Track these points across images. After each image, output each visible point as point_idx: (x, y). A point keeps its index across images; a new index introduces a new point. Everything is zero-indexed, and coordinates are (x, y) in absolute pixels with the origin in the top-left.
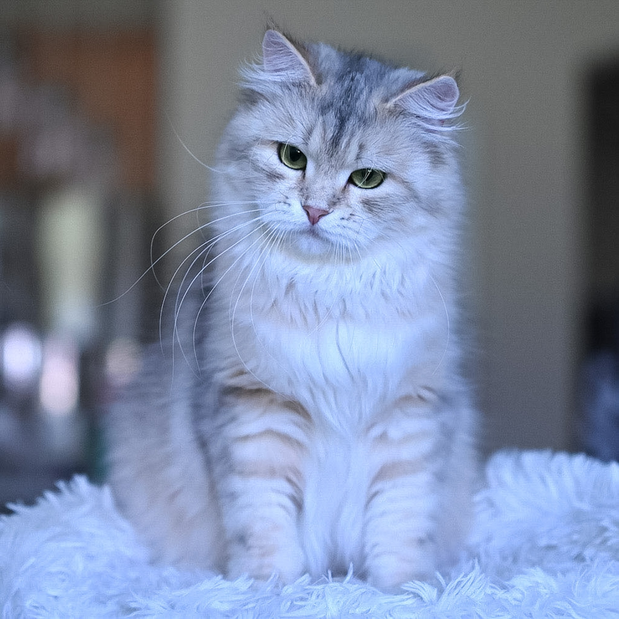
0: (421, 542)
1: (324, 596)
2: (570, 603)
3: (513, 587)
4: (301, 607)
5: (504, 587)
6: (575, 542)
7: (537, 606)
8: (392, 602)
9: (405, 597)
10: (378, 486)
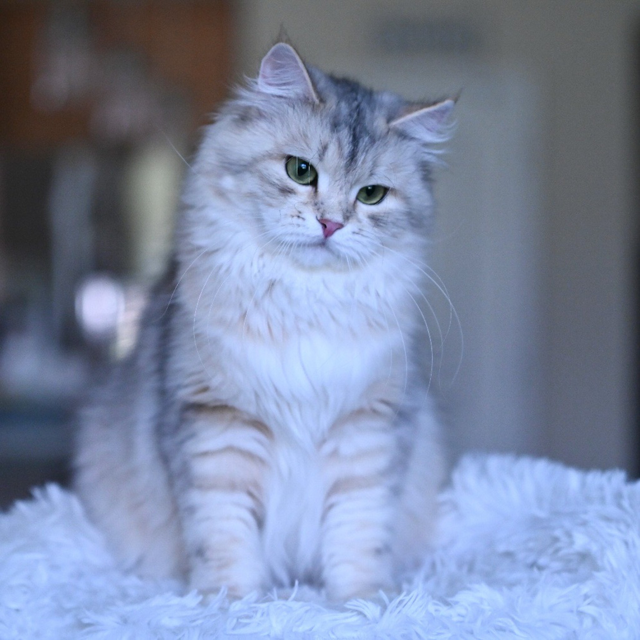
0: (378, 552)
1: (268, 615)
2: (513, 619)
3: (457, 603)
4: (246, 625)
5: (447, 604)
6: (531, 550)
7: (479, 623)
8: (336, 620)
9: (348, 614)
10: (333, 499)
